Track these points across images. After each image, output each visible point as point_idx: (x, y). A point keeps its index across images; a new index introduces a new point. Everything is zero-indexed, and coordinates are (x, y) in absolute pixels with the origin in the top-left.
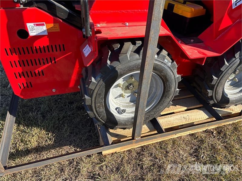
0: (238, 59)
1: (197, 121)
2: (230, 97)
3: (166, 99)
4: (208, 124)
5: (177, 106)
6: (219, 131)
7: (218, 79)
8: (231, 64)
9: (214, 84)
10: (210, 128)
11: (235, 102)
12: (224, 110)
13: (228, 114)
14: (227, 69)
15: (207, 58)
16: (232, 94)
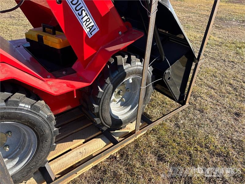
0: (110, 84)
1: (95, 152)
2: (121, 117)
3: (44, 143)
4: (104, 153)
5: (74, 141)
6: (122, 153)
7: (99, 107)
8: (105, 90)
9: (98, 111)
10: (114, 153)
11: (128, 121)
12: (121, 131)
13: (125, 134)
14: (104, 96)
15: (76, 90)
16: (123, 115)
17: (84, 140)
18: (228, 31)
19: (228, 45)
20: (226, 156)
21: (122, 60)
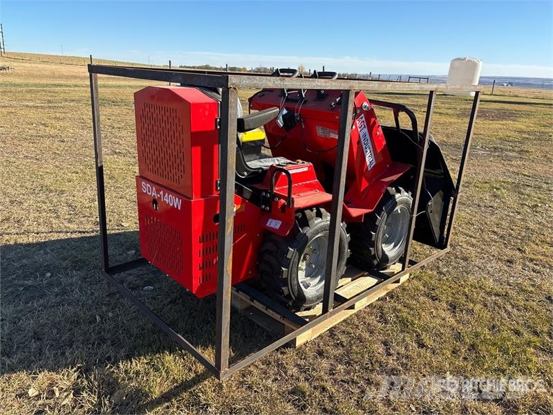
0: (385, 213)
2: (388, 254)
7: (376, 235)
8: (382, 217)
9: (374, 240)
11: (393, 259)
12: (387, 271)
14: (381, 223)
16: (388, 251)
17: (350, 279)
18: (473, 165)
19: (479, 185)
20: (505, 295)
21: (392, 190)
